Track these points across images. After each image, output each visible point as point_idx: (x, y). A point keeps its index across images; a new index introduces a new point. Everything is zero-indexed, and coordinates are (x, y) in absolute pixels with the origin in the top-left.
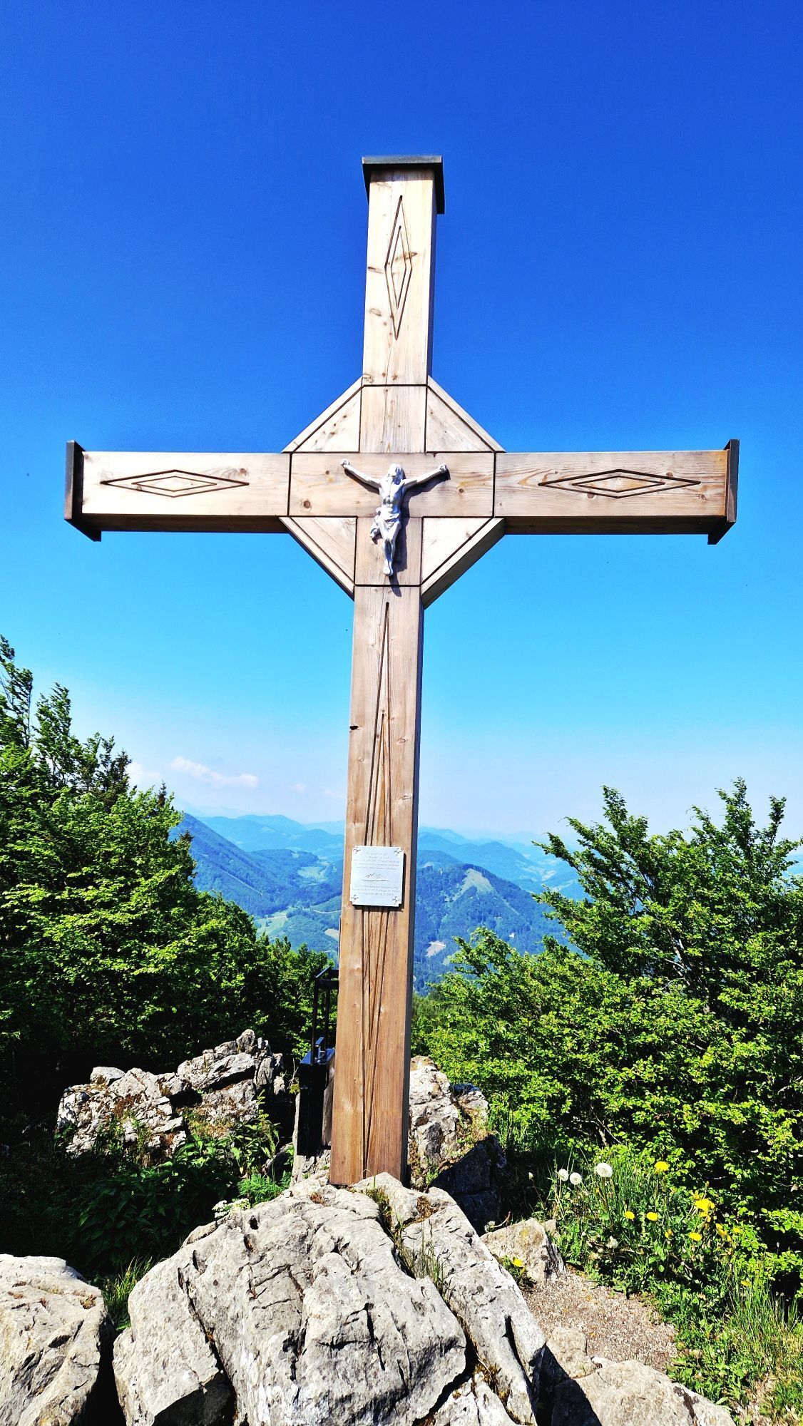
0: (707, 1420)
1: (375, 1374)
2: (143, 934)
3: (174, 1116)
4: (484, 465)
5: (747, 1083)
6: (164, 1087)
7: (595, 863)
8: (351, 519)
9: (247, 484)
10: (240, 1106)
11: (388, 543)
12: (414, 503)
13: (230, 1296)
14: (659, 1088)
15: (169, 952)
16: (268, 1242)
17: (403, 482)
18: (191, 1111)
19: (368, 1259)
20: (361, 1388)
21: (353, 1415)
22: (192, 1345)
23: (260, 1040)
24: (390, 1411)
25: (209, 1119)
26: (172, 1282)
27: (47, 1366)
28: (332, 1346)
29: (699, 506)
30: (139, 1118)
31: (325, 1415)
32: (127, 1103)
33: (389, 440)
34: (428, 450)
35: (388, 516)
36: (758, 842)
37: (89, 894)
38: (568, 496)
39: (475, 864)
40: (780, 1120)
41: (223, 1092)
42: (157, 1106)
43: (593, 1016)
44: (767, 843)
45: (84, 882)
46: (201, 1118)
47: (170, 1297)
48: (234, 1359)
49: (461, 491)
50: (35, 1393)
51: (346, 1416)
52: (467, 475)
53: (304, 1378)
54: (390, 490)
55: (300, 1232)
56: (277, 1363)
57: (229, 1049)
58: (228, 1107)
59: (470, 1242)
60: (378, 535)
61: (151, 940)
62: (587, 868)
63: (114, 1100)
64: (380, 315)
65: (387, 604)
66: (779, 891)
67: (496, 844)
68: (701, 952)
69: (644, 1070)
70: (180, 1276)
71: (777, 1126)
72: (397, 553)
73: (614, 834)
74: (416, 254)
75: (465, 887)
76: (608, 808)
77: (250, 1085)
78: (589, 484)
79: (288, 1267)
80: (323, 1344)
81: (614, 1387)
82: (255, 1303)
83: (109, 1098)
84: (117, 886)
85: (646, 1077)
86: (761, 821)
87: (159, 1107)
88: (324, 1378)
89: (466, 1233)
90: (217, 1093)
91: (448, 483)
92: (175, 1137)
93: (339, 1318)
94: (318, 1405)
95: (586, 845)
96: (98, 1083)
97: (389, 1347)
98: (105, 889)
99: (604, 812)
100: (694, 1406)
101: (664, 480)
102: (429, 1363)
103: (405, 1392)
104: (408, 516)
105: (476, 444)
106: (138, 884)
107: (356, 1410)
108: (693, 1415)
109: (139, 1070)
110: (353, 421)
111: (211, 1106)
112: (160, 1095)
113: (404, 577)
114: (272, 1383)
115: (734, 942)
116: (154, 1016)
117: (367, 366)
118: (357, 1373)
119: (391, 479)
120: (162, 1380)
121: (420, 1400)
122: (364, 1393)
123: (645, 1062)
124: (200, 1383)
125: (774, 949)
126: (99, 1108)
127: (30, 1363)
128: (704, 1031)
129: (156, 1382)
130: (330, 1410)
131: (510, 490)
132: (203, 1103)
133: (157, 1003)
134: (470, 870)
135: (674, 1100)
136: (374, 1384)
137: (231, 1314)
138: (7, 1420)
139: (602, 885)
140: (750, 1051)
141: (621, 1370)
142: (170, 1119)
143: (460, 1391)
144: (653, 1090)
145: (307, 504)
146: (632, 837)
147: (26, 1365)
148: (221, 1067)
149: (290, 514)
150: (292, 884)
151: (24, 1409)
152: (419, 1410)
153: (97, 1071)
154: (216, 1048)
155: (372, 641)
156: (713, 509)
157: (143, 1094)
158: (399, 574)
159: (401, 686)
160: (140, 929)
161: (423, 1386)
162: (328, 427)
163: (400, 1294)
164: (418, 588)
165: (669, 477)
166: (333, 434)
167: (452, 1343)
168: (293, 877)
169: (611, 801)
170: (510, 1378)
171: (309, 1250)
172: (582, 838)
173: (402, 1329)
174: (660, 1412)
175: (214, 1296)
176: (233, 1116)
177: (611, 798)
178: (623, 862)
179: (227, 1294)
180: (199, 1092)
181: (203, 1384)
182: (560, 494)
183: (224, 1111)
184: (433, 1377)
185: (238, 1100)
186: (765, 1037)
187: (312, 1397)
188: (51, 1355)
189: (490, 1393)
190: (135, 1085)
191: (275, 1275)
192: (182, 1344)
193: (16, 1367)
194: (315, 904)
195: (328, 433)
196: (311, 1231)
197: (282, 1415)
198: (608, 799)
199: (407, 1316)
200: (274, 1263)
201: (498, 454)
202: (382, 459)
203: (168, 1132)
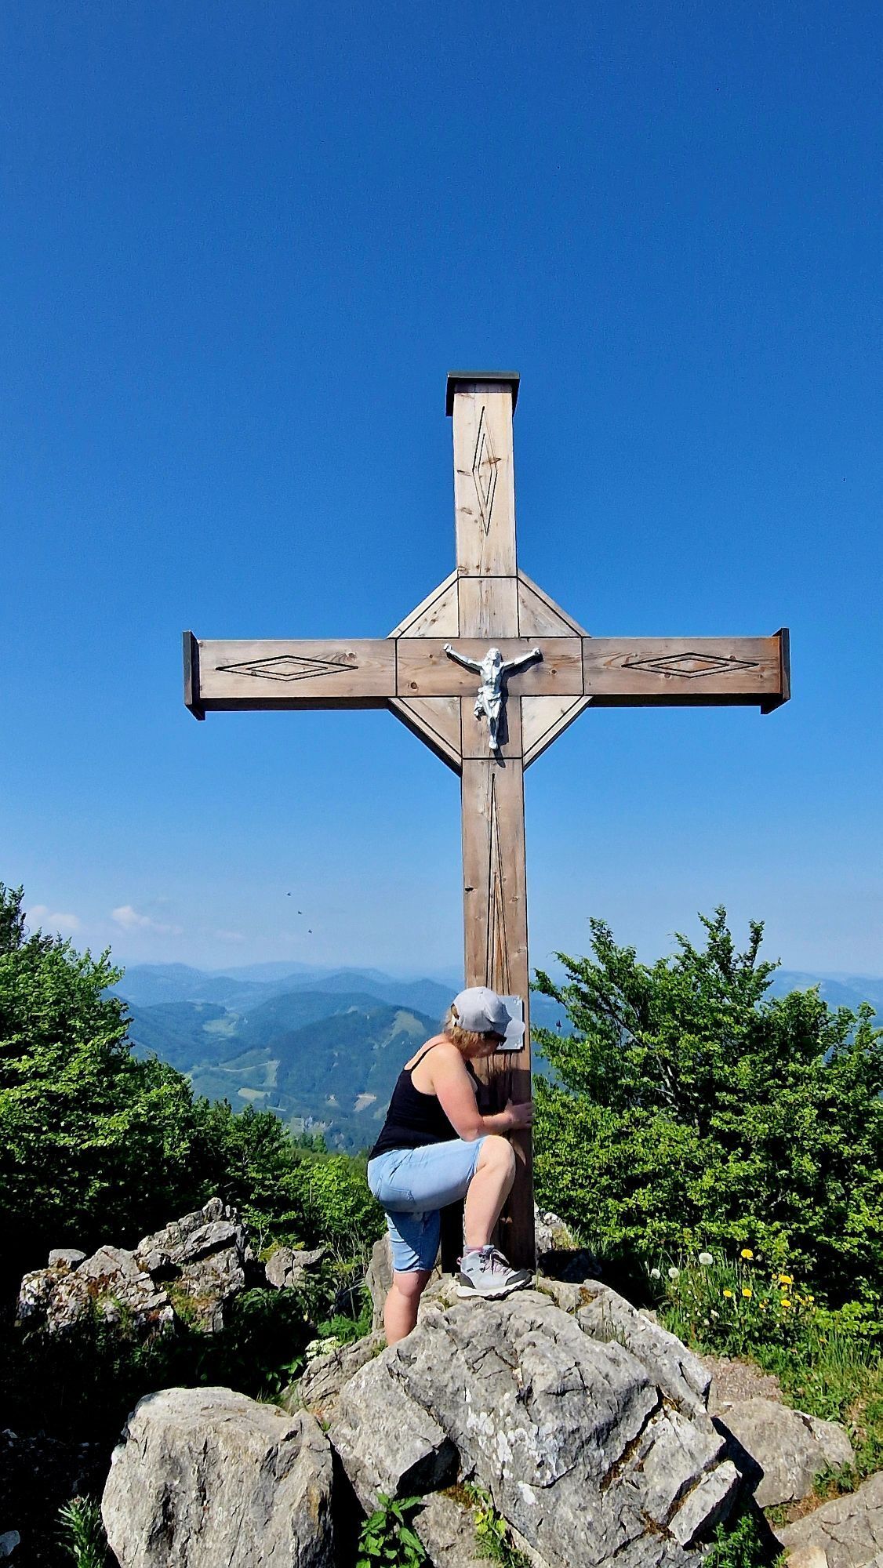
0: (823, 1433)
1: (592, 1412)
2: (86, 1104)
3: (156, 1291)
4: (573, 649)
5: (740, 1201)
6: (141, 1262)
7: (584, 997)
8: (455, 698)
9: (357, 668)
10: (224, 1275)
11: (492, 720)
12: (511, 682)
13: (447, 1375)
14: (657, 1214)
15: (119, 1122)
16: (470, 1331)
17: (502, 665)
18: (172, 1286)
19: (563, 1333)
20: (585, 1422)
21: (583, 1442)
22: (417, 1420)
23: (228, 1208)
24: (607, 1437)
25: (191, 1292)
26: (383, 1375)
27: (287, 1455)
28: (558, 1394)
29: (759, 684)
30: (119, 1296)
31: (561, 1444)
32: (101, 1284)
33: (486, 627)
34: (522, 635)
35: (491, 697)
36: (740, 966)
37: (23, 1065)
38: (644, 676)
39: (404, 1004)
40: (776, 1233)
41: (203, 1263)
42: (137, 1282)
43: (588, 1152)
44: (748, 967)
45: (17, 1051)
46: (182, 1292)
47: (386, 1387)
48: (458, 1423)
49: (554, 672)
50: (281, 1477)
51: (578, 1443)
52: (558, 658)
53: (540, 1420)
54: (491, 672)
55: (494, 1321)
56: (515, 1411)
57: (195, 1220)
58: (211, 1278)
59: (632, 1315)
60: (482, 712)
61: (97, 1109)
62: (575, 1002)
63: (86, 1281)
64: (470, 514)
65: (493, 775)
66: (764, 1013)
67: (426, 981)
68: (693, 1079)
69: (642, 1198)
70: (390, 1370)
71: (773, 1239)
72: (500, 729)
73: (603, 968)
74: (500, 459)
75: (395, 1032)
76: (595, 940)
77: (233, 1252)
78: (665, 666)
79: (493, 1348)
80: (550, 1393)
81: (747, 1418)
82: (477, 1375)
83: (79, 1281)
84: (53, 1054)
85: (645, 1205)
86: (741, 946)
87: (140, 1283)
88: (557, 1417)
89: (627, 1310)
90: (198, 1264)
91: (542, 665)
92: (161, 1312)
93: (559, 1373)
94: (555, 1437)
95: (575, 979)
96: (58, 1267)
97: (599, 1391)
98: (43, 1057)
99: (592, 944)
100: (811, 1424)
101: (728, 662)
102: (630, 1400)
103: (614, 1423)
104: (508, 695)
105: (564, 630)
106: (77, 1050)
107: (584, 1439)
108: (811, 1430)
109: (111, 1247)
110: (453, 608)
111: (192, 1279)
112: (138, 1271)
113: (508, 750)
114: (513, 1427)
115: (723, 1066)
116: (102, 1192)
117: (461, 557)
118: (579, 1412)
119: (492, 662)
120: (398, 1449)
121: (627, 1428)
122: (588, 1425)
123: (645, 1191)
124: (433, 1447)
125: (762, 1070)
126: (70, 1292)
127: (271, 1455)
128: (700, 1154)
129: (394, 1452)
130: (565, 1441)
131: (597, 671)
132: (184, 1276)
133: (102, 1178)
134: (399, 1012)
135: (674, 1225)
136: (593, 1419)
137: (449, 1390)
138: (263, 1501)
139: (589, 1018)
140: (744, 1170)
141: (750, 1406)
142: (154, 1295)
143: (656, 1418)
144: (652, 1216)
145: (413, 685)
146: (620, 969)
147: (268, 1456)
148: (200, 1237)
149: (398, 695)
150: (196, 1040)
151: (275, 1490)
152: (628, 1435)
153: (54, 1255)
154: (180, 1220)
155: (481, 810)
156: (770, 688)
157: (118, 1273)
158: (502, 747)
159: (510, 851)
160: (82, 1101)
161: (628, 1418)
162: (429, 615)
163: (596, 1354)
164: (521, 760)
165: (732, 660)
166: (434, 621)
167: (646, 1384)
168: (198, 1033)
169: (598, 933)
170: (692, 1404)
171: (505, 1334)
172: (569, 972)
173: (607, 1376)
174: (786, 1432)
175: (429, 1379)
176: (218, 1286)
177: (599, 930)
178: (612, 994)
179: (444, 1375)
180: (179, 1265)
181: (436, 1447)
182: (640, 674)
183: (207, 1282)
184: (634, 1410)
185: (222, 1269)
186: (759, 1155)
187: (550, 1432)
188: (289, 1446)
189: (680, 1416)
190: (108, 1264)
191: (484, 1355)
192: (408, 1421)
193: (260, 1459)
194: (225, 1062)
195: (429, 620)
196: (504, 1320)
197: (526, 1449)
198: (595, 931)
199: (609, 1368)
200: (481, 1346)
201: (584, 639)
202: (480, 643)
203: (152, 1309)
